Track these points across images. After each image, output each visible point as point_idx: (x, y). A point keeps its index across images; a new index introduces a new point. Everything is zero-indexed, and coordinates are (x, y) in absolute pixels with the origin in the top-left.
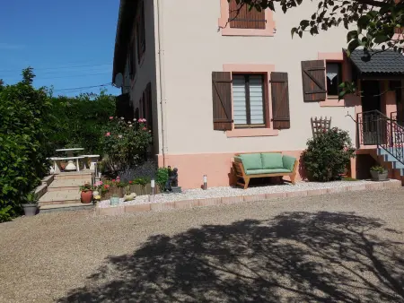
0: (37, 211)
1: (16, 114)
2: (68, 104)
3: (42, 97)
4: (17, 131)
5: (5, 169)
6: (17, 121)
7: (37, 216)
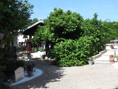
0: (93, 63)
1: (89, 29)
2: (116, 24)
3: (100, 23)
4: (88, 35)
5: (82, 48)
6: (89, 32)
7: (93, 65)
